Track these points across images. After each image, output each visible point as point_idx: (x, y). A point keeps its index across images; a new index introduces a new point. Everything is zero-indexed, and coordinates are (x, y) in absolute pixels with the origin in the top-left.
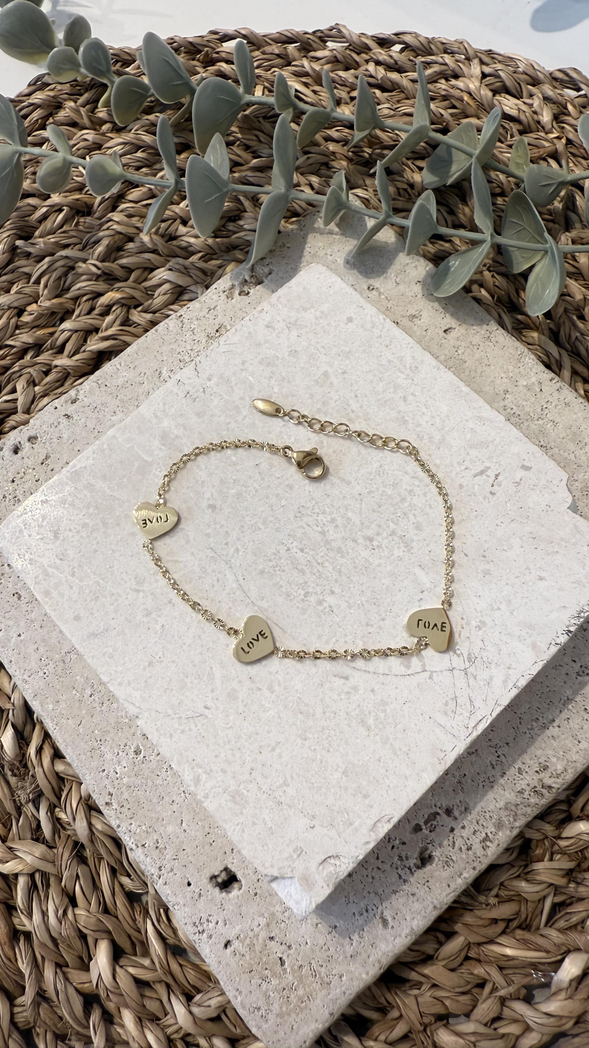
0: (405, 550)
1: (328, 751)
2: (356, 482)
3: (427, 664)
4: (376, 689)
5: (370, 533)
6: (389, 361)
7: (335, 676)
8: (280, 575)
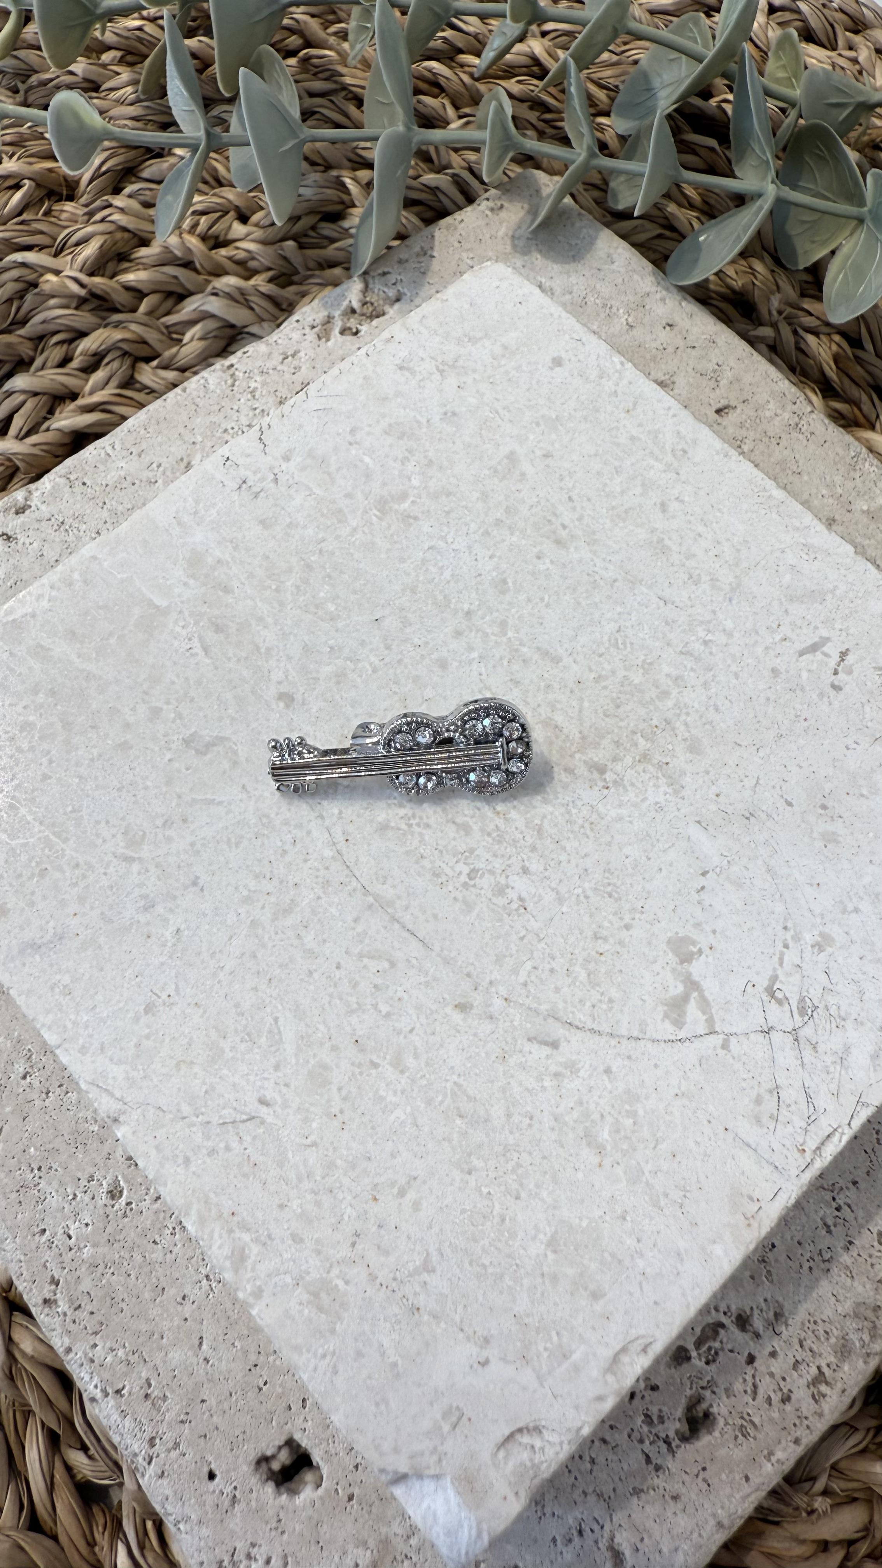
0: (670, 790)
1: (518, 1198)
2: (571, 659)
3: (716, 1018)
4: (614, 1069)
5: (598, 756)
6: (632, 439)
7: (529, 1040)
8: (421, 834)
